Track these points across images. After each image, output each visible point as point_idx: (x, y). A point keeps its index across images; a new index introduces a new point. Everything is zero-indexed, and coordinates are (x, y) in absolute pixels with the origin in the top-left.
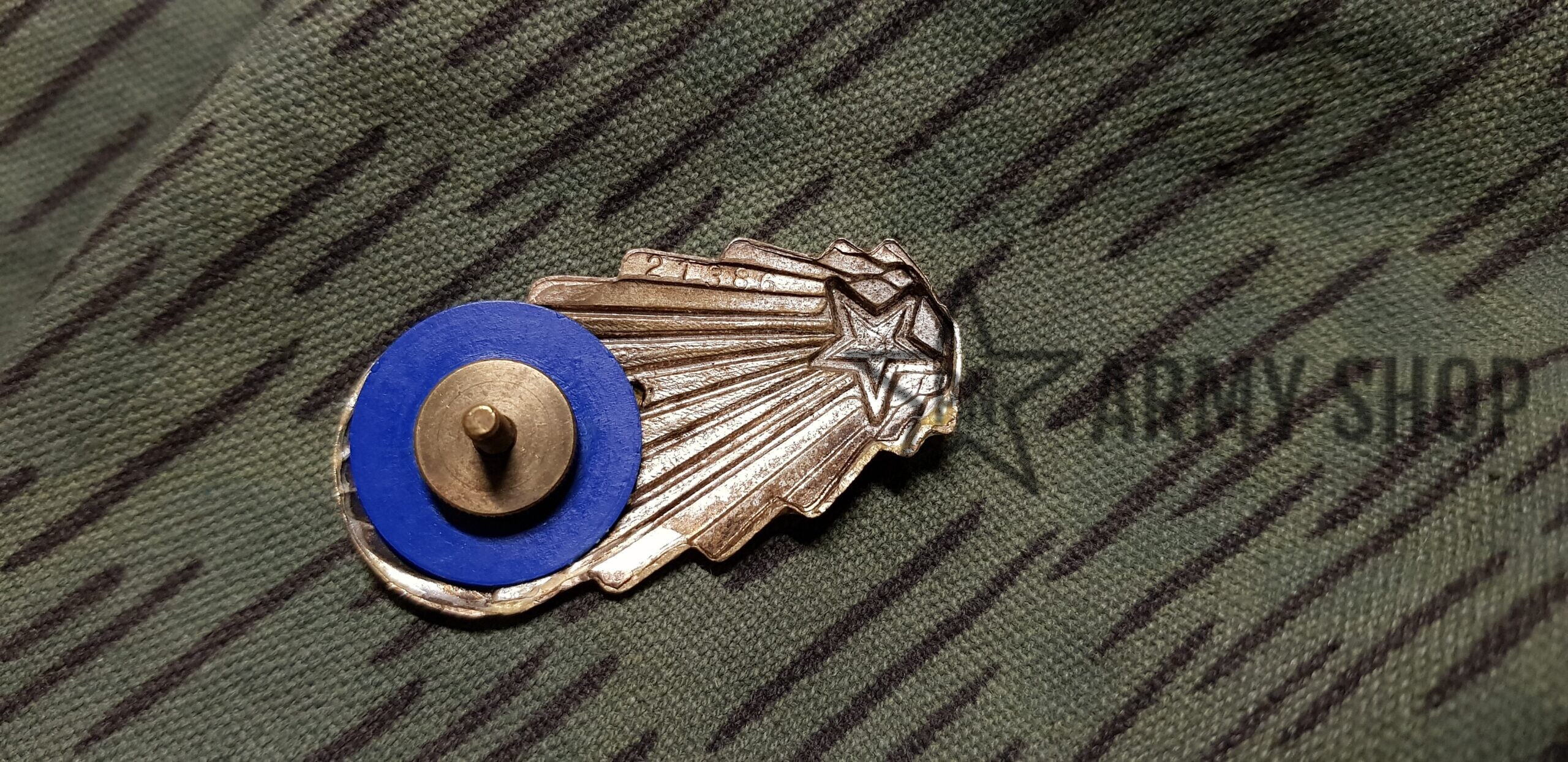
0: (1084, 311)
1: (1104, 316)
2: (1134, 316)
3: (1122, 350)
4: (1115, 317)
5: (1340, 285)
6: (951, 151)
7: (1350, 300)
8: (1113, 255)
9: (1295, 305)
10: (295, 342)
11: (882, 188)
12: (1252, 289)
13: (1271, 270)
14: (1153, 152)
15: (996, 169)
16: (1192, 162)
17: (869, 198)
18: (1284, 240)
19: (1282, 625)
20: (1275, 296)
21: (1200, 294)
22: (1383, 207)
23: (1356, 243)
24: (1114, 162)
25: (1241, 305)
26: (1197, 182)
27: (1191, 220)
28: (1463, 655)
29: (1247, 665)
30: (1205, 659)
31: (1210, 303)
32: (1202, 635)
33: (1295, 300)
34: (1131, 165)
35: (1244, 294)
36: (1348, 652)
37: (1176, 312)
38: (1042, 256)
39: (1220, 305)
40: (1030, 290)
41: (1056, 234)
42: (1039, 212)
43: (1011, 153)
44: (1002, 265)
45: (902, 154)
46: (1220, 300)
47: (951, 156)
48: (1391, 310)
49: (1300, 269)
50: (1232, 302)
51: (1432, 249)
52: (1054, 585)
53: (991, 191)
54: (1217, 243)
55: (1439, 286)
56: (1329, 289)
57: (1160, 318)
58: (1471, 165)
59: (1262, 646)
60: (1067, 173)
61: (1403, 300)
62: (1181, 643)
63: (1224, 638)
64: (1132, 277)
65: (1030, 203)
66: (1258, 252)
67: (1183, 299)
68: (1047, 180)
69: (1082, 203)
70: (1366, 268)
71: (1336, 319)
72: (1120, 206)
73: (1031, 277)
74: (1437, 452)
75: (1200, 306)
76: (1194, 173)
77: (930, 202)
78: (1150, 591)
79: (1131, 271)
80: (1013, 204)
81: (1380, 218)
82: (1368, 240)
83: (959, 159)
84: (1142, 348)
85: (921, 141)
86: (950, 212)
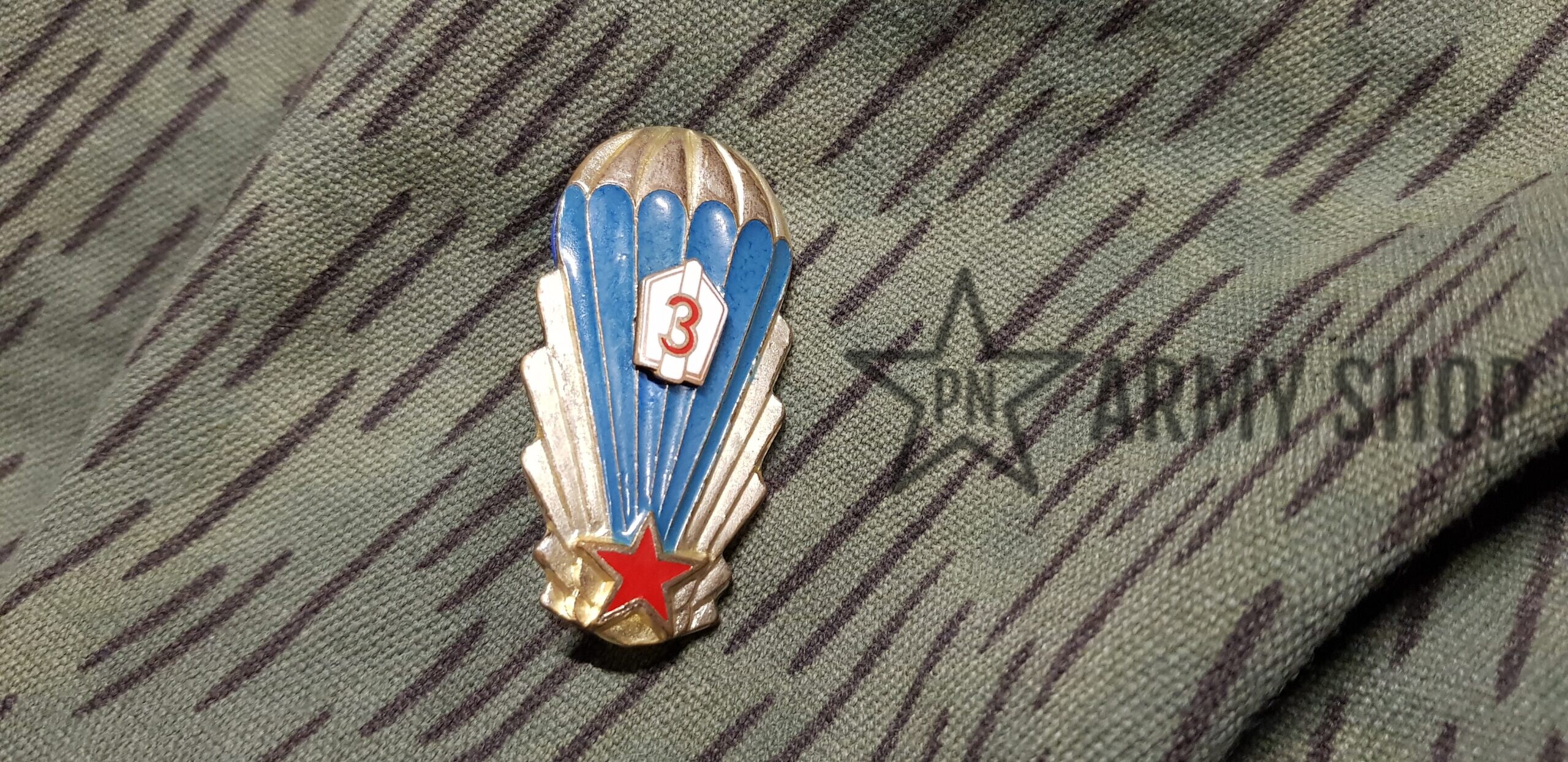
0: (997, 265)
1: (1014, 267)
2: (1038, 263)
3: (1031, 291)
4: (1023, 267)
5: (1203, 214)
6: (869, 149)
7: (1212, 225)
8: (1014, 217)
9: (1167, 235)
10: (354, 372)
11: (817, 187)
12: (1131, 228)
13: (1144, 211)
14: (1032, 129)
15: (908, 160)
16: (1066, 133)
17: (807, 196)
18: (1151, 185)
19: (1172, 477)
20: (1151, 231)
21: (1090, 238)
22: (1230, 146)
23: (1212, 178)
24: (1003, 142)
25: (1124, 242)
26: (1073, 148)
27: (1074, 179)
28: (1311, 472)
29: (1146, 511)
30: (1113, 512)
31: (1099, 244)
32: (1110, 496)
33: (1167, 231)
34: (1017, 142)
35: (1124, 233)
36: (1224, 486)
37: (1071, 255)
38: (956, 226)
39: (1107, 244)
40: (950, 254)
41: (966, 206)
42: (949, 190)
43: (918, 145)
44: (924, 237)
45: (829, 157)
46: (1106, 240)
47: (869, 154)
48: (1248, 227)
49: (1167, 206)
50: (1116, 240)
51: (1275, 174)
52: (993, 482)
53: (907, 178)
54: (1098, 195)
55: (1285, 202)
56: (1195, 218)
57: (1060, 261)
58: (1295, 101)
59: (1157, 494)
60: (967, 156)
61: (1257, 218)
62: (1094, 504)
63: (1127, 495)
64: (1032, 233)
65: (940, 184)
66: (1133, 198)
67: (1076, 244)
68: (951, 163)
69: (983, 178)
70: (1223, 197)
71: (1204, 242)
72: (1014, 177)
73: (949, 244)
74: (1289, 329)
75: (1091, 248)
76: (1070, 142)
77: (858, 193)
78: (1069, 471)
79: (1030, 228)
80: (926, 186)
81: (1228, 155)
82: (1220, 174)
83: (876, 155)
84: (1047, 288)
85: (843, 145)
86: (876, 200)
